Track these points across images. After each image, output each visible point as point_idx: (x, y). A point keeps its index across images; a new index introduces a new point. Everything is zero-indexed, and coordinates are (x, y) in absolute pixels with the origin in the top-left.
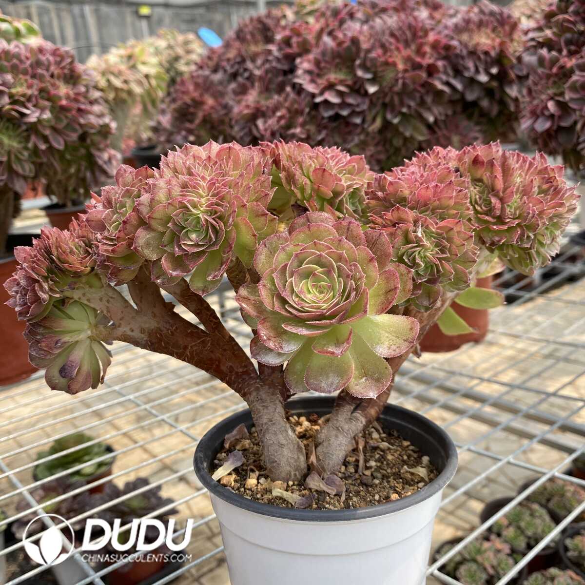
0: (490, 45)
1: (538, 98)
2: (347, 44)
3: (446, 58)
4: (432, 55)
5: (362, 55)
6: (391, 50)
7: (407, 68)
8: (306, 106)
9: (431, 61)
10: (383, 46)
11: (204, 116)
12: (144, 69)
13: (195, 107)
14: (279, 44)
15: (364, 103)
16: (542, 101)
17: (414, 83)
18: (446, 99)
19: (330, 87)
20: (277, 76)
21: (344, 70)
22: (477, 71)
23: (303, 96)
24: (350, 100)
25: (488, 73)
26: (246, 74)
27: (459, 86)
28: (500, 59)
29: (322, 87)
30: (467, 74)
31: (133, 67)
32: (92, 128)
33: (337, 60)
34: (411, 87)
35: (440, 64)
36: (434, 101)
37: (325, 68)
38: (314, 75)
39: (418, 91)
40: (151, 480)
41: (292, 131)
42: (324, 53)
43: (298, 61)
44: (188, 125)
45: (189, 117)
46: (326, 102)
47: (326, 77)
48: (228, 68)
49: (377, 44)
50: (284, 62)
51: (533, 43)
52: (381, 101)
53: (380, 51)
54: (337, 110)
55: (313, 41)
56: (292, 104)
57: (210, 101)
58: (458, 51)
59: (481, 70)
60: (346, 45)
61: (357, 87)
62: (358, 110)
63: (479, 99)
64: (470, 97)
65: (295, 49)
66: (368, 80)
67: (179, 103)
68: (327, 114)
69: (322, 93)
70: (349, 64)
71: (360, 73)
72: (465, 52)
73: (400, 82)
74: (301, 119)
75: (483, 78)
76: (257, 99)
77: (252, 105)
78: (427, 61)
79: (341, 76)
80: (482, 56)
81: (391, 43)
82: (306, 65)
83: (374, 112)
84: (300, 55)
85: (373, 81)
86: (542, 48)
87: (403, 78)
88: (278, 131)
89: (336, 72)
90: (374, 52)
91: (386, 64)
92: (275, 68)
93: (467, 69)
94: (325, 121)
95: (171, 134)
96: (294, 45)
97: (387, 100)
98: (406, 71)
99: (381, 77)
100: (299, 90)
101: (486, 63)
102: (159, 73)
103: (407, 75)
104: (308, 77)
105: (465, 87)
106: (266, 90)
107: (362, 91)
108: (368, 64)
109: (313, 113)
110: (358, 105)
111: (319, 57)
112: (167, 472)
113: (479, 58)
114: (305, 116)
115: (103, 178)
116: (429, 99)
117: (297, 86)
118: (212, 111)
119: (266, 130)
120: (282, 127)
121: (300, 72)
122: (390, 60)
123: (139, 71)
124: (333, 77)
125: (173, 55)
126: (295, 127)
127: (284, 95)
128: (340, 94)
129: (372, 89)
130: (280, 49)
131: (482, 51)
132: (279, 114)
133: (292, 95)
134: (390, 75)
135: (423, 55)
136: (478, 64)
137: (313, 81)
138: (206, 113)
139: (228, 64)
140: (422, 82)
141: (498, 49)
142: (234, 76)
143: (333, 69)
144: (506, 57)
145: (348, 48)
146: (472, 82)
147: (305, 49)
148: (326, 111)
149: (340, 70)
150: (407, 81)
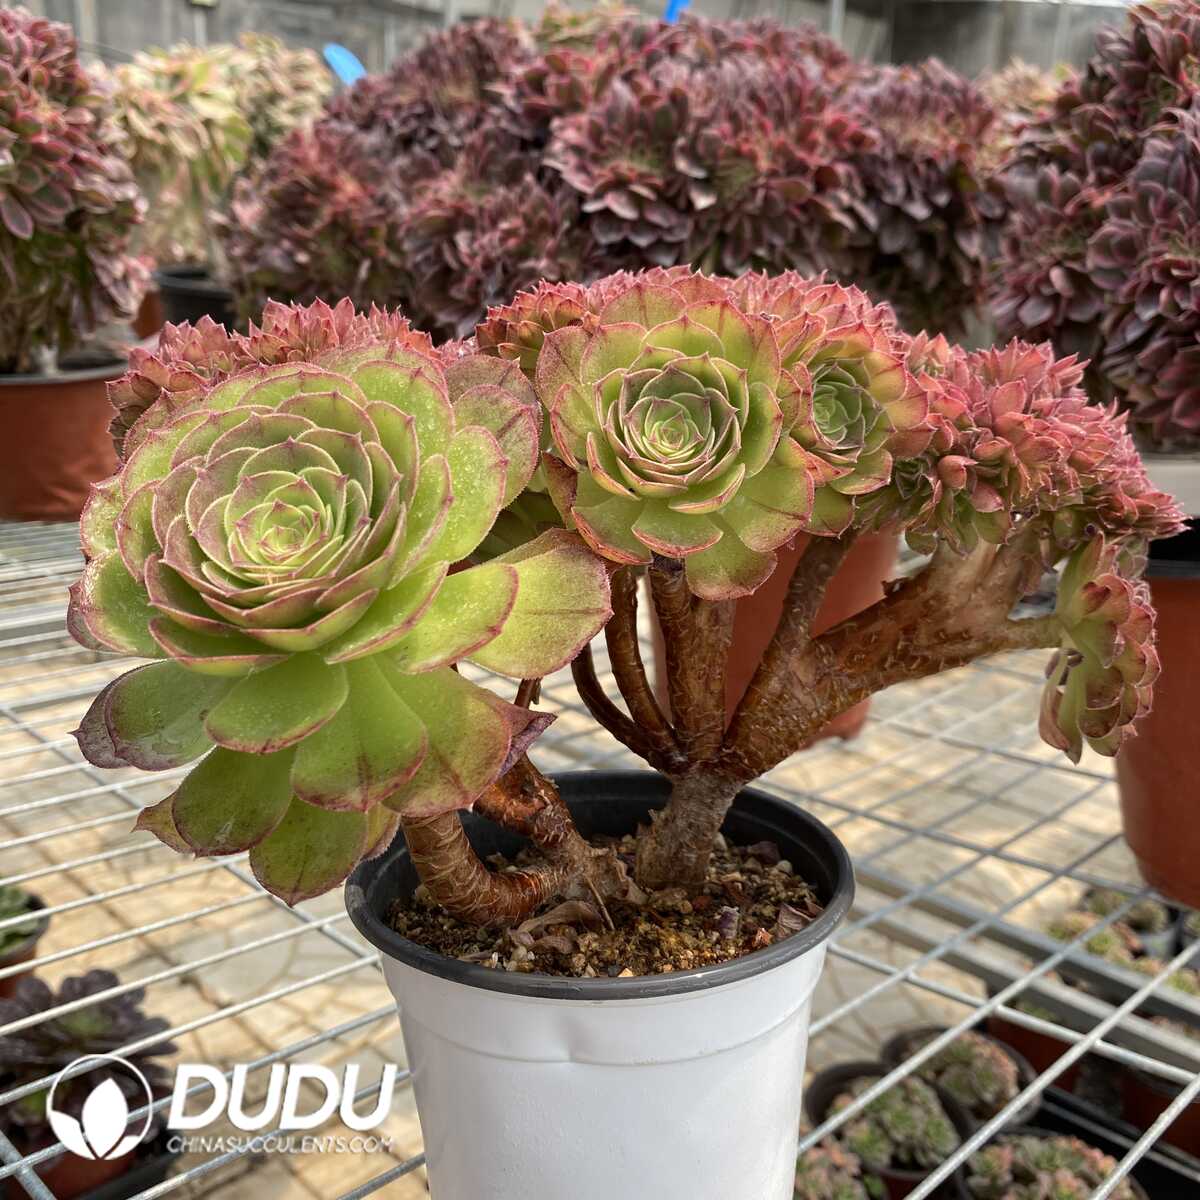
0: (937, 148)
1: (1032, 259)
2: (662, 102)
3: (851, 159)
4: (827, 149)
5: (691, 128)
6: (748, 128)
7: (775, 167)
8: (564, 217)
9: (825, 162)
10: (733, 117)
11: (335, 215)
12: (205, 109)
13: (316, 194)
14: (518, 85)
15: (683, 226)
16: (1039, 266)
17: (787, 201)
18: (844, 241)
19: (619, 184)
20: (506, 149)
21: (649, 155)
22: (909, 195)
23: (558, 196)
24: (656, 218)
25: (928, 201)
26: (432, 143)
27: (872, 220)
28: (955, 178)
29: (601, 181)
30: (888, 199)
31: (181, 100)
32: (98, 204)
33: (638, 133)
34: (781, 207)
35: (841, 169)
36: (820, 243)
37: (610, 144)
38: (588, 156)
39: (794, 218)
40: (122, 977)
41: (530, 263)
42: (611, 115)
43: (556, 123)
44: (297, 229)
45: (302, 214)
46: (607, 213)
47: (612, 164)
48: (395, 123)
49: (723, 111)
50: (524, 120)
51: (1028, 152)
52: (716, 228)
53: (726, 126)
54: (626, 232)
55: (591, 90)
56: (535, 209)
57: (349, 187)
58: (876, 150)
59: (917, 194)
60: (658, 104)
61: (672, 192)
62: (669, 238)
63: (905, 251)
64: (890, 244)
65: (550, 100)
66: (696, 180)
67: (282, 183)
68: (606, 238)
69: (599, 195)
70: (661, 144)
71: (682, 164)
72: (889, 155)
73: (761, 194)
74: (550, 243)
75: (919, 211)
76: (460, 190)
77: (448, 201)
78: (817, 160)
79: (641, 167)
80: (922, 168)
81: (749, 114)
82: (571, 135)
83: (700, 248)
84: (560, 112)
85: (706, 184)
86: (1047, 162)
87: (767, 187)
88: (499, 259)
89: (631, 157)
90: (714, 125)
91: (737, 153)
92: (504, 131)
93: (890, 188)
94: (600, 252)
95: (259, 243)
96: (551, 91)
97: (729, 227)
98: (773, 174)
99: (722, 179)
100: (552, 181)
101: (928, 181)
102: (233, 120)
103: (774, 182)
104: (573, 160)
105: (882, 225)
106: (482, 174)
107: (682, 203)
108: (701, 149)
109: (577, 232)
110: (670, 230)
111: (601, 121)
112: (155, 963)
113: (916, 170)
114: (559, 237)
115: (105, 315)
116: (812, 237)
117: (549, 174)
118: (352, 206)
119: (473, 256)
120: (508, 254)
121: (557, 146)
122: (745, 148)
123: (193, 110)
124: (625, 165)
125: (267, 88)
126: (538, 258)
127: (518, 189)
128: (637, 201)
129: (703, 201)
130: (520, 95)
131: (923, 156)
132: (504, 225)
133: (537, 191)
134: (740, 178)
135: (811, 147)
136: (914, 182)
137: (582, 168)
138: (340, 209)
139: (396, 115)
140: (803, 200)
141: (953, 159)
142: (406, 142)
143: (628, 151)
144: (967, 176)
145: (663, 112)
146: (896, 215)
147: (572, 103)
148: (605, 233)
149: (642, 153)
150: (774, 194)
